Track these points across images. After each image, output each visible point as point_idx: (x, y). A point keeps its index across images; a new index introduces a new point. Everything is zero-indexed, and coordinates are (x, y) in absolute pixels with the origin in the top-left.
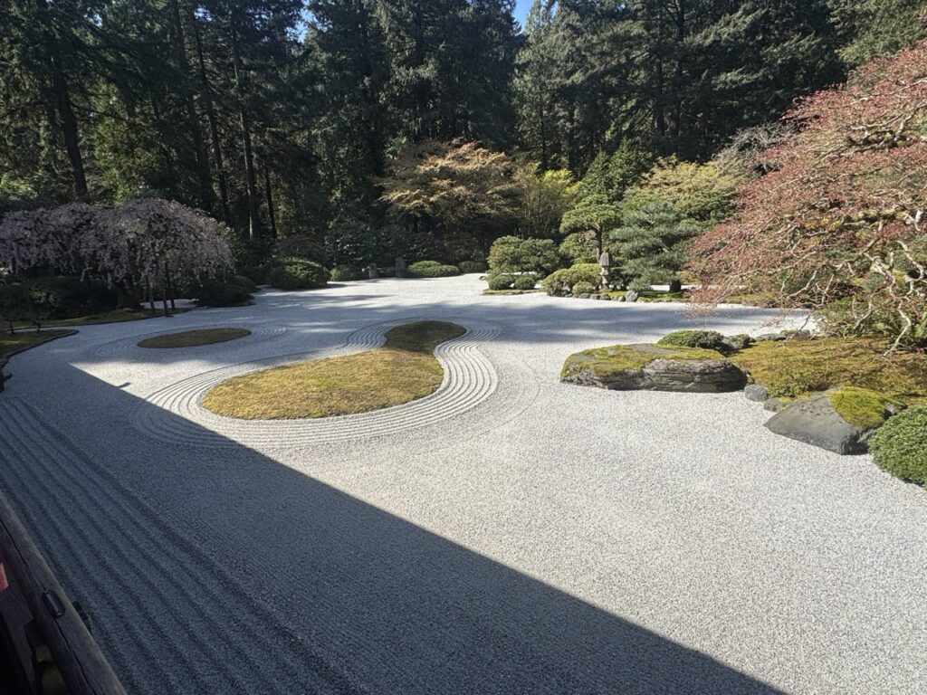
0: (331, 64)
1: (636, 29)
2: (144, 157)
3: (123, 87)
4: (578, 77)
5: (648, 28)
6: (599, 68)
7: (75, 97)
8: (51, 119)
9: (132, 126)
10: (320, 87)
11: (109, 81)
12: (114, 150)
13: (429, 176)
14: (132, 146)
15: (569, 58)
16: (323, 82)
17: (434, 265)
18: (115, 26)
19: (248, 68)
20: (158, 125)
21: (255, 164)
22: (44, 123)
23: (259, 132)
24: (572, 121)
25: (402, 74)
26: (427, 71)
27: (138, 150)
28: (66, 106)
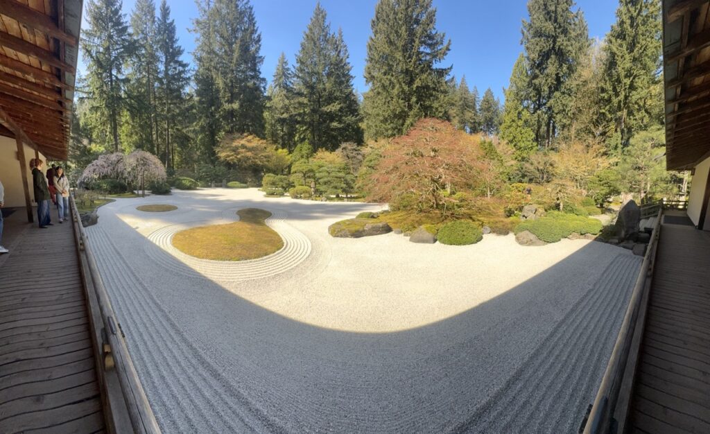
0: (200, 102)
1: (305, 101)
2: (135, 138)
3: (131, 112)
4: (285, 116)
5: (309, 101)
6: (294, 113)
7: (117, 117)
8: (111, 125)
9: (133, 126)
10: (194, 111)
11: (128, 110)
12: (126, 135)
13: (237, 148)
14: (132, 134)
15: (282, 108)
16: (195, 109)
17: (237, 183)
18: (131, 91)
19: (170, 104)
20: (140, 126)
21: (170, 141)
22: (109, 126)
23: (172, 128)
24: (283, 131)
25: (227, 106)
26: (236, 106)
27: (133, 135)
28: (115, 120)
